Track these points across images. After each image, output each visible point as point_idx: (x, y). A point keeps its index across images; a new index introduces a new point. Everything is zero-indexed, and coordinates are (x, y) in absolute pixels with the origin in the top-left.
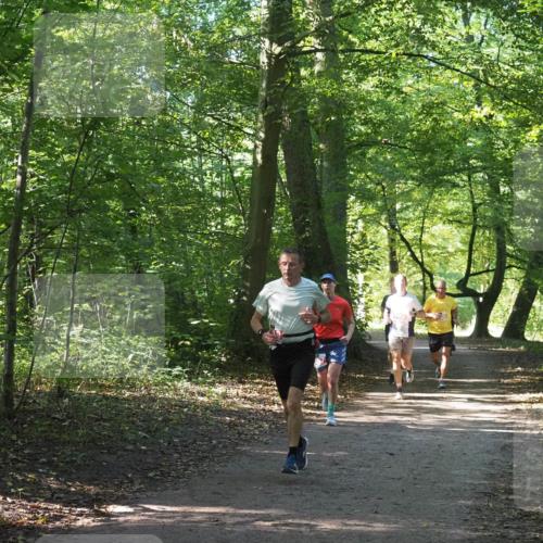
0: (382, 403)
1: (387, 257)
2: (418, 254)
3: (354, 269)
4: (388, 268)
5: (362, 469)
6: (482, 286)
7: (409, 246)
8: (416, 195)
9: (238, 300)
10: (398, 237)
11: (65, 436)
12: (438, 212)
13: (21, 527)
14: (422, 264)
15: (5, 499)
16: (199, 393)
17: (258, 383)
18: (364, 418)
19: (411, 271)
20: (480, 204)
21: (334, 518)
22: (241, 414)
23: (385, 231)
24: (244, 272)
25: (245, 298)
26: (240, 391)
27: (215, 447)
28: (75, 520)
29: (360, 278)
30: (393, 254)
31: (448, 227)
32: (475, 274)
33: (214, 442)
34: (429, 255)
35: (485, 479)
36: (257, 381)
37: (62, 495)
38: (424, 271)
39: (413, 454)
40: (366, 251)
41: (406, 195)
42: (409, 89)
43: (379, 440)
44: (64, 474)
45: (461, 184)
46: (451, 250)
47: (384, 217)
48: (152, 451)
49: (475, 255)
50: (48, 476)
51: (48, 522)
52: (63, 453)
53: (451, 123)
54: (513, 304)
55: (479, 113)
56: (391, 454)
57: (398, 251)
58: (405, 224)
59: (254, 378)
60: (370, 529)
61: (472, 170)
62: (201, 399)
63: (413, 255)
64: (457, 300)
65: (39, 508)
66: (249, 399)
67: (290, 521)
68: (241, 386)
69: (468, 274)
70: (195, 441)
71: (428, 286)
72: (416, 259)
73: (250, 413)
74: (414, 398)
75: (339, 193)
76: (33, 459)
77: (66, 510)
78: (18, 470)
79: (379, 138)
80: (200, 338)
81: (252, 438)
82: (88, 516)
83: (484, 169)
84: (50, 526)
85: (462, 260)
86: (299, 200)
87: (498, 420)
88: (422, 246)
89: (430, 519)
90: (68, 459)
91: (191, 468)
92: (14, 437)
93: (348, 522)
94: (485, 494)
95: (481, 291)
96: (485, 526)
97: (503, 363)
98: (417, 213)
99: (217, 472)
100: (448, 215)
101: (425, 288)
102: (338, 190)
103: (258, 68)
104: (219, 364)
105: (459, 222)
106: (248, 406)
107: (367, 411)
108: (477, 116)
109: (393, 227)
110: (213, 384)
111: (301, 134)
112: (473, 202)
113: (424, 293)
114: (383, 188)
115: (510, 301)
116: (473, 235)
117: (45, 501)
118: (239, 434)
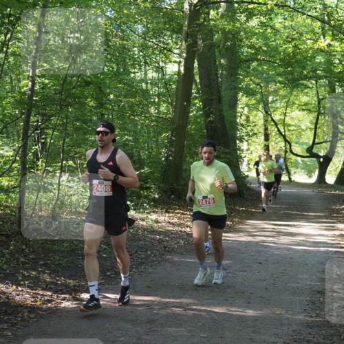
0: (256, 228)
1: (263, 131)
2: (282, 130)
3: (241, 140)
4: (263, 137)
5: (241, 273)
6: (322, 151)
7: (276, 125)
8: (281, 92)
9: (167, 159)
10: (270, 119)
11: (56, 247)
12: (295, 104)
13: (26, 307)
14: (284, 137)
15: (17, 288)
16: (140, 219)
17: (178, 213)
18: (244, 238)
19: (277, 140)
20: (323, 99)
21: (222, 306)
22: (166, 233)
23: (262, 115)
24: (171, 142)
25: (171, 158)
26: (166, 218)
27: (149, 255)
28: (60, 303)
29: (244, 146)
30: (266, 129)
31: (302, 113)
32: (317, 144)
33: (149, 252)
34: (289, 130)
35: (319, 282)
36: (177, 211)
37: (53, 286)
38: (286, 141)
39: (274, 263)
40: (249, 128)
41: (276, 92)
42: (279, 25)
43: (253, 253)
44: (54, 272)
45: (311, 86)
46: (303, 127)
47: (261, 106)
48: (110, 257)
49: (318, 131)
50: (44, 273)
51: (43, 303)
52: (54, 258)
53: (306, 46)
54: (342, 163)
55: (323, 43)
56: (260, 263)
57: (269, 127)
58: (274, 111)
59: (175, 209)
60: (244, 314)
61: (318, 78)
62: (141, 223)
63: (279, 130)
64: (306, 159)
65: (38, 294)
66: (172, 224)
67: (195, 307)
68: (167, 215)
69: (314, 143)
70: (137, 252)
71: (288, 150)
72: (280, 133)
73: (172, 233)
74: (276, 225)
75: (233, 91)
76: (35, 261)
77: (55, 296)
78: (26, 269)
79: (259, 57)
80: (142, 183)
81: (173, 250)
82: (68, 300)
83: (326, 77)
84: (45, 306)
85: (311, 134)
86: (207, 96)
87: (329, 242)
88: (285, 125)
89: (283, 308)
90: (57, 263)
91: (134, 270)
92: (24, 247)
93: (231, 309)
94: (319, 292)
95: (322, 154)
96: (318, 314)
97: (334, 202)
98: (282, 104)
99: (150, 273)
100: (302, 105)
101: (286, 152)
102: (231, 89)
103: (183, 12)
104: (154, 200)
105: (309, 110)
106: (171, 228)
107: (246, 234)
108: (321, 45)
109: (266, 112)
110: (149, 213)
111: (209, 54)
112: (318, 97)
113: (285, 154)
114: (261, 87)
115: (340, 161)
116: (318, 119)
117: (42, 290)
118: (165, 247)
